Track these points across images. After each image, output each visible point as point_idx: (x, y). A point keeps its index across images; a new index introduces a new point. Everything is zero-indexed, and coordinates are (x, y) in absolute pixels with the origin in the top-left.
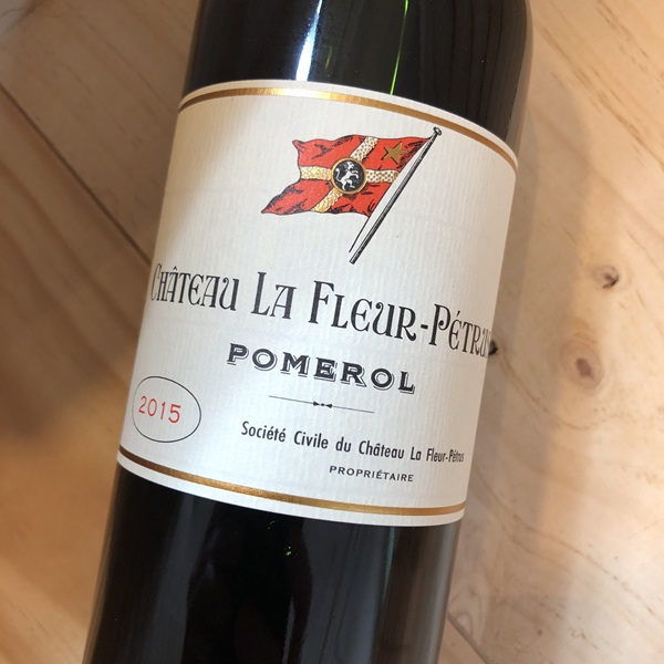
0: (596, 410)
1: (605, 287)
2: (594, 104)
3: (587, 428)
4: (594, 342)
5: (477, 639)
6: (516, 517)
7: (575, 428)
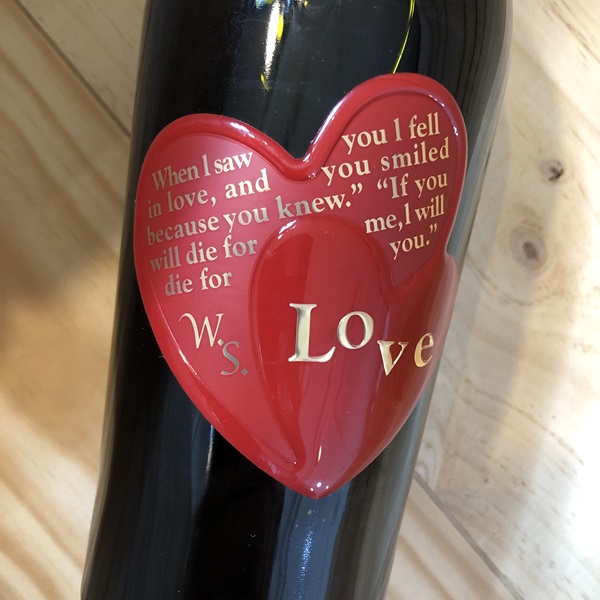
0: (539, 288)
1: (551, 179)
2: (546, 13)
3: (531, 304)
4: (540, 228)
5: (433, 486)
6: (468, 381)
7: (521, 304)
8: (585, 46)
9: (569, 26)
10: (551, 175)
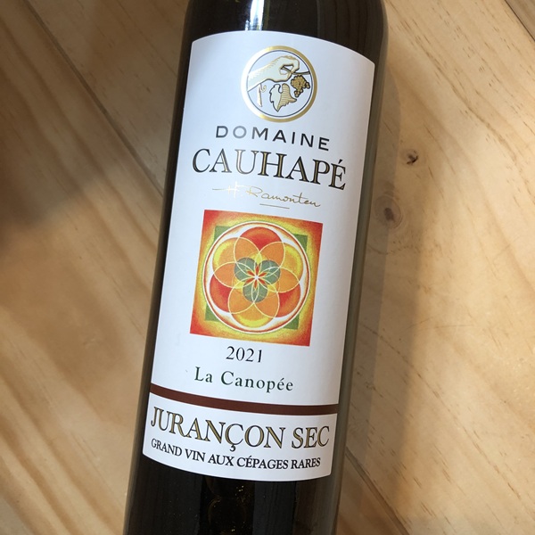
0: (394, 243)
1: (409, 163)
3: (387, 254)
7: (380, 253)
8: (439, 69)
9: (428, 54)
10: (409, 160)
